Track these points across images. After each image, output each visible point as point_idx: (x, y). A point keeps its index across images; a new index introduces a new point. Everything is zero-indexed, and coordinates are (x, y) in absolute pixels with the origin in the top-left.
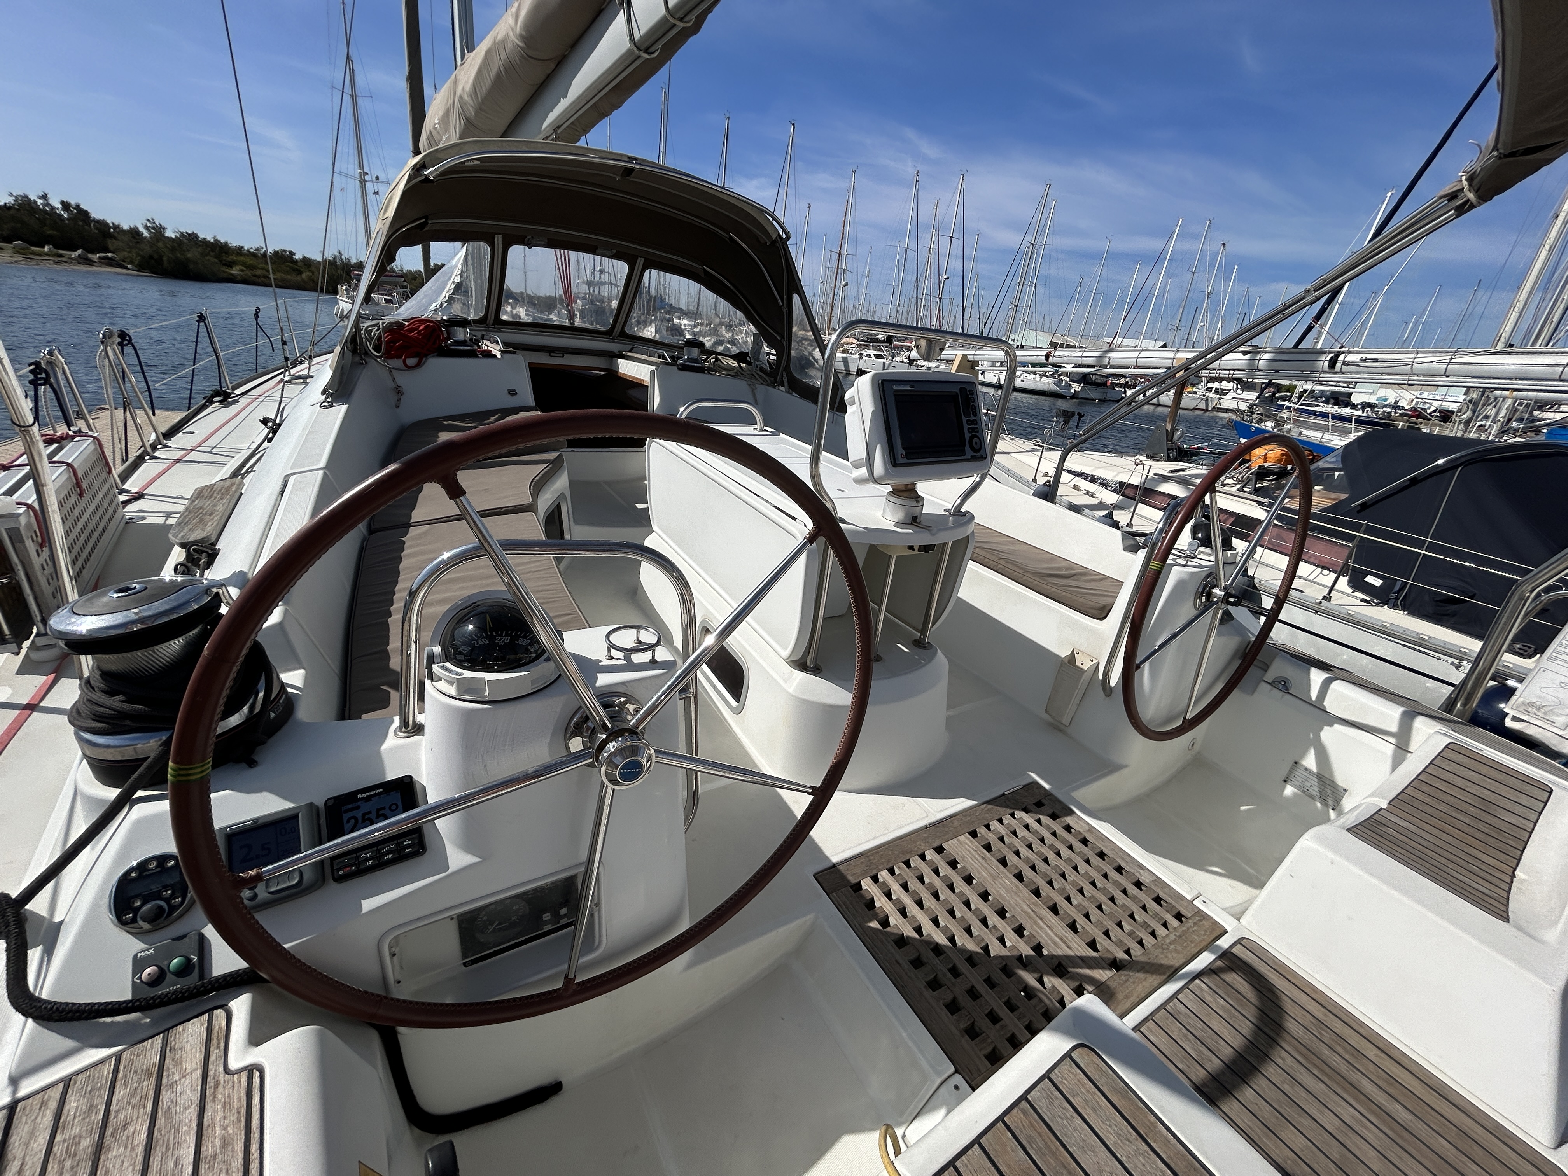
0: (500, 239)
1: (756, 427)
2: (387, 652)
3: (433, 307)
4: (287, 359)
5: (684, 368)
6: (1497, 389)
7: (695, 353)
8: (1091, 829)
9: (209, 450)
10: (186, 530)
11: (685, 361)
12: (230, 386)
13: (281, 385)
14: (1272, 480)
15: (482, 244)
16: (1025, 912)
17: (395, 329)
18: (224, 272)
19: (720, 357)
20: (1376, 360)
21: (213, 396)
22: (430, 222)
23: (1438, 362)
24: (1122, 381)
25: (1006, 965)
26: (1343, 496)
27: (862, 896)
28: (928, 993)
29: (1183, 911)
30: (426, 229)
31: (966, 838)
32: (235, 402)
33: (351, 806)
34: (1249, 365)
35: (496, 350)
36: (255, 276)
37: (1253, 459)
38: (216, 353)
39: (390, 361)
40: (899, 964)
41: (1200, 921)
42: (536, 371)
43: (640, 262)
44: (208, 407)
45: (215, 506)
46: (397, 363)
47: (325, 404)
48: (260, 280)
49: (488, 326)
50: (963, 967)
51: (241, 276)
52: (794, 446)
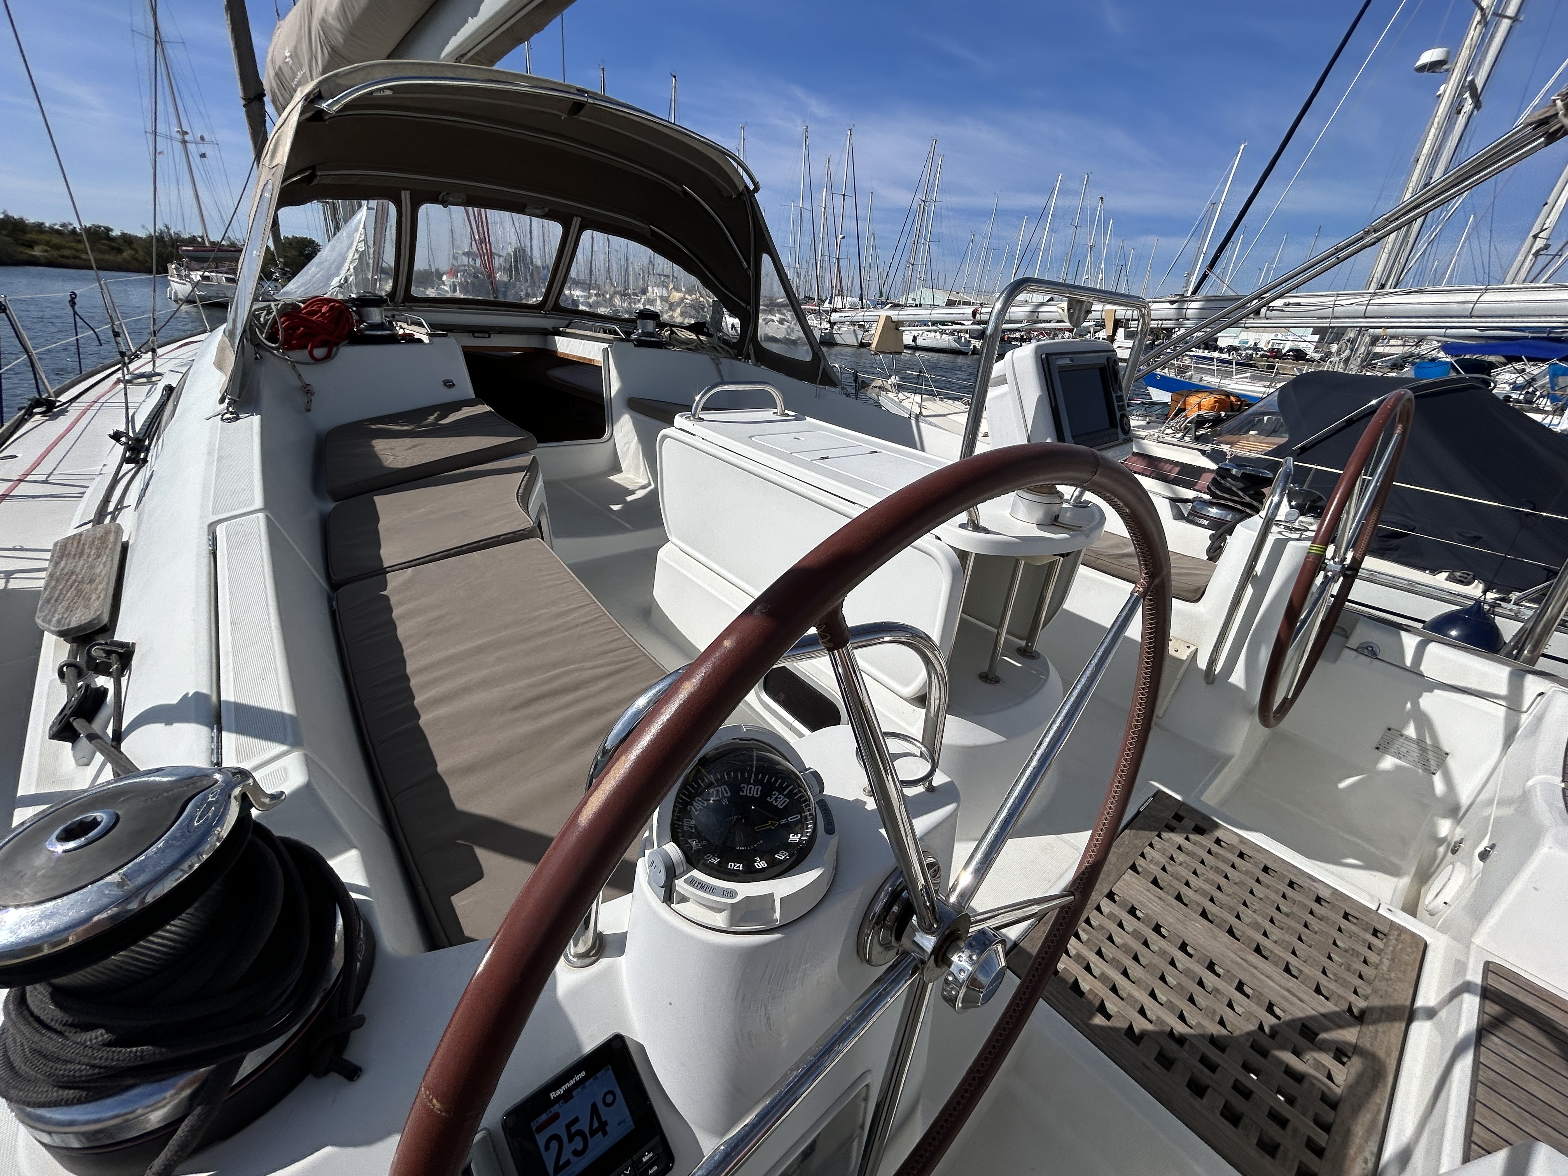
0: (408, 196)
1: (775, 410)
2: (438, 777)
3: (335, 281)
4: (123, 354)
5: (640, 343)
6: (1371, 328)
7: (650, 325)
8: (1243, 840)
9: (44, 478)
10: (60, 609)
11: (639, 335)
12: (51, 391)
13: (122, 385)
14: (1208, 428)
15: (385, 201)
16: (1237, 963)
17: (290, 311)
18: (22, 253)
19: (674, 329)
20: (1299, 304)
21: (32, 407)
22: (319, 173)
23: (1358, 304)
24: (1017, 335)
25: (1254, 1041)
26: (1283, 440)
27: (1063, 981)
28: (1196, 1102)
29: (1379, 927)
30: (315, 182)
31: (1129, 875)
32: (63, 412)
33: (544, 1117)
34: (1178, 314)
35: (421, 334)
36: (63, 256)
37: (1189, 408)
38: (27, 351)
39: (291, 353)
40: (1147, 1067)
41: (1399, 935)
42: (473, 358)
43: (576, 222)
44: (27, 420)
45: (92, 567)
46: (302, 355)
47: (228, 416)
48: (71, 261)
49: (396, 304)
50: (1214, 1055)
51: (46, 257)
52: (837, 433)
